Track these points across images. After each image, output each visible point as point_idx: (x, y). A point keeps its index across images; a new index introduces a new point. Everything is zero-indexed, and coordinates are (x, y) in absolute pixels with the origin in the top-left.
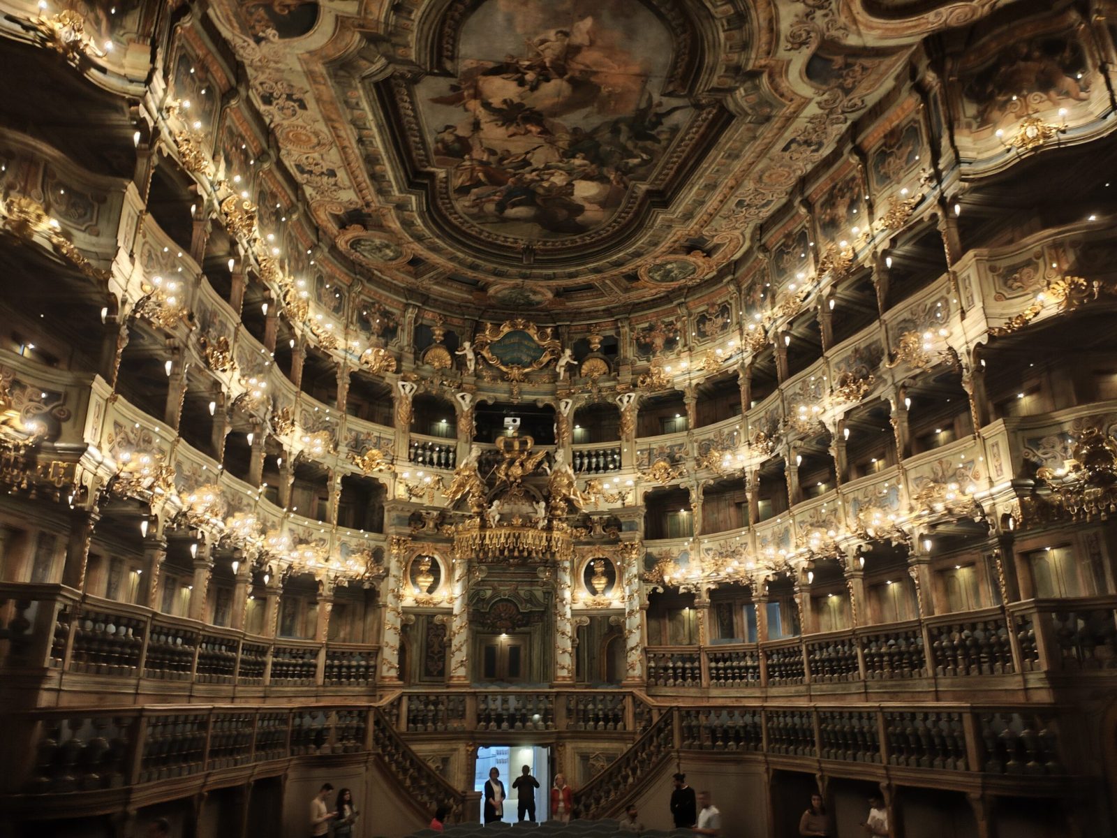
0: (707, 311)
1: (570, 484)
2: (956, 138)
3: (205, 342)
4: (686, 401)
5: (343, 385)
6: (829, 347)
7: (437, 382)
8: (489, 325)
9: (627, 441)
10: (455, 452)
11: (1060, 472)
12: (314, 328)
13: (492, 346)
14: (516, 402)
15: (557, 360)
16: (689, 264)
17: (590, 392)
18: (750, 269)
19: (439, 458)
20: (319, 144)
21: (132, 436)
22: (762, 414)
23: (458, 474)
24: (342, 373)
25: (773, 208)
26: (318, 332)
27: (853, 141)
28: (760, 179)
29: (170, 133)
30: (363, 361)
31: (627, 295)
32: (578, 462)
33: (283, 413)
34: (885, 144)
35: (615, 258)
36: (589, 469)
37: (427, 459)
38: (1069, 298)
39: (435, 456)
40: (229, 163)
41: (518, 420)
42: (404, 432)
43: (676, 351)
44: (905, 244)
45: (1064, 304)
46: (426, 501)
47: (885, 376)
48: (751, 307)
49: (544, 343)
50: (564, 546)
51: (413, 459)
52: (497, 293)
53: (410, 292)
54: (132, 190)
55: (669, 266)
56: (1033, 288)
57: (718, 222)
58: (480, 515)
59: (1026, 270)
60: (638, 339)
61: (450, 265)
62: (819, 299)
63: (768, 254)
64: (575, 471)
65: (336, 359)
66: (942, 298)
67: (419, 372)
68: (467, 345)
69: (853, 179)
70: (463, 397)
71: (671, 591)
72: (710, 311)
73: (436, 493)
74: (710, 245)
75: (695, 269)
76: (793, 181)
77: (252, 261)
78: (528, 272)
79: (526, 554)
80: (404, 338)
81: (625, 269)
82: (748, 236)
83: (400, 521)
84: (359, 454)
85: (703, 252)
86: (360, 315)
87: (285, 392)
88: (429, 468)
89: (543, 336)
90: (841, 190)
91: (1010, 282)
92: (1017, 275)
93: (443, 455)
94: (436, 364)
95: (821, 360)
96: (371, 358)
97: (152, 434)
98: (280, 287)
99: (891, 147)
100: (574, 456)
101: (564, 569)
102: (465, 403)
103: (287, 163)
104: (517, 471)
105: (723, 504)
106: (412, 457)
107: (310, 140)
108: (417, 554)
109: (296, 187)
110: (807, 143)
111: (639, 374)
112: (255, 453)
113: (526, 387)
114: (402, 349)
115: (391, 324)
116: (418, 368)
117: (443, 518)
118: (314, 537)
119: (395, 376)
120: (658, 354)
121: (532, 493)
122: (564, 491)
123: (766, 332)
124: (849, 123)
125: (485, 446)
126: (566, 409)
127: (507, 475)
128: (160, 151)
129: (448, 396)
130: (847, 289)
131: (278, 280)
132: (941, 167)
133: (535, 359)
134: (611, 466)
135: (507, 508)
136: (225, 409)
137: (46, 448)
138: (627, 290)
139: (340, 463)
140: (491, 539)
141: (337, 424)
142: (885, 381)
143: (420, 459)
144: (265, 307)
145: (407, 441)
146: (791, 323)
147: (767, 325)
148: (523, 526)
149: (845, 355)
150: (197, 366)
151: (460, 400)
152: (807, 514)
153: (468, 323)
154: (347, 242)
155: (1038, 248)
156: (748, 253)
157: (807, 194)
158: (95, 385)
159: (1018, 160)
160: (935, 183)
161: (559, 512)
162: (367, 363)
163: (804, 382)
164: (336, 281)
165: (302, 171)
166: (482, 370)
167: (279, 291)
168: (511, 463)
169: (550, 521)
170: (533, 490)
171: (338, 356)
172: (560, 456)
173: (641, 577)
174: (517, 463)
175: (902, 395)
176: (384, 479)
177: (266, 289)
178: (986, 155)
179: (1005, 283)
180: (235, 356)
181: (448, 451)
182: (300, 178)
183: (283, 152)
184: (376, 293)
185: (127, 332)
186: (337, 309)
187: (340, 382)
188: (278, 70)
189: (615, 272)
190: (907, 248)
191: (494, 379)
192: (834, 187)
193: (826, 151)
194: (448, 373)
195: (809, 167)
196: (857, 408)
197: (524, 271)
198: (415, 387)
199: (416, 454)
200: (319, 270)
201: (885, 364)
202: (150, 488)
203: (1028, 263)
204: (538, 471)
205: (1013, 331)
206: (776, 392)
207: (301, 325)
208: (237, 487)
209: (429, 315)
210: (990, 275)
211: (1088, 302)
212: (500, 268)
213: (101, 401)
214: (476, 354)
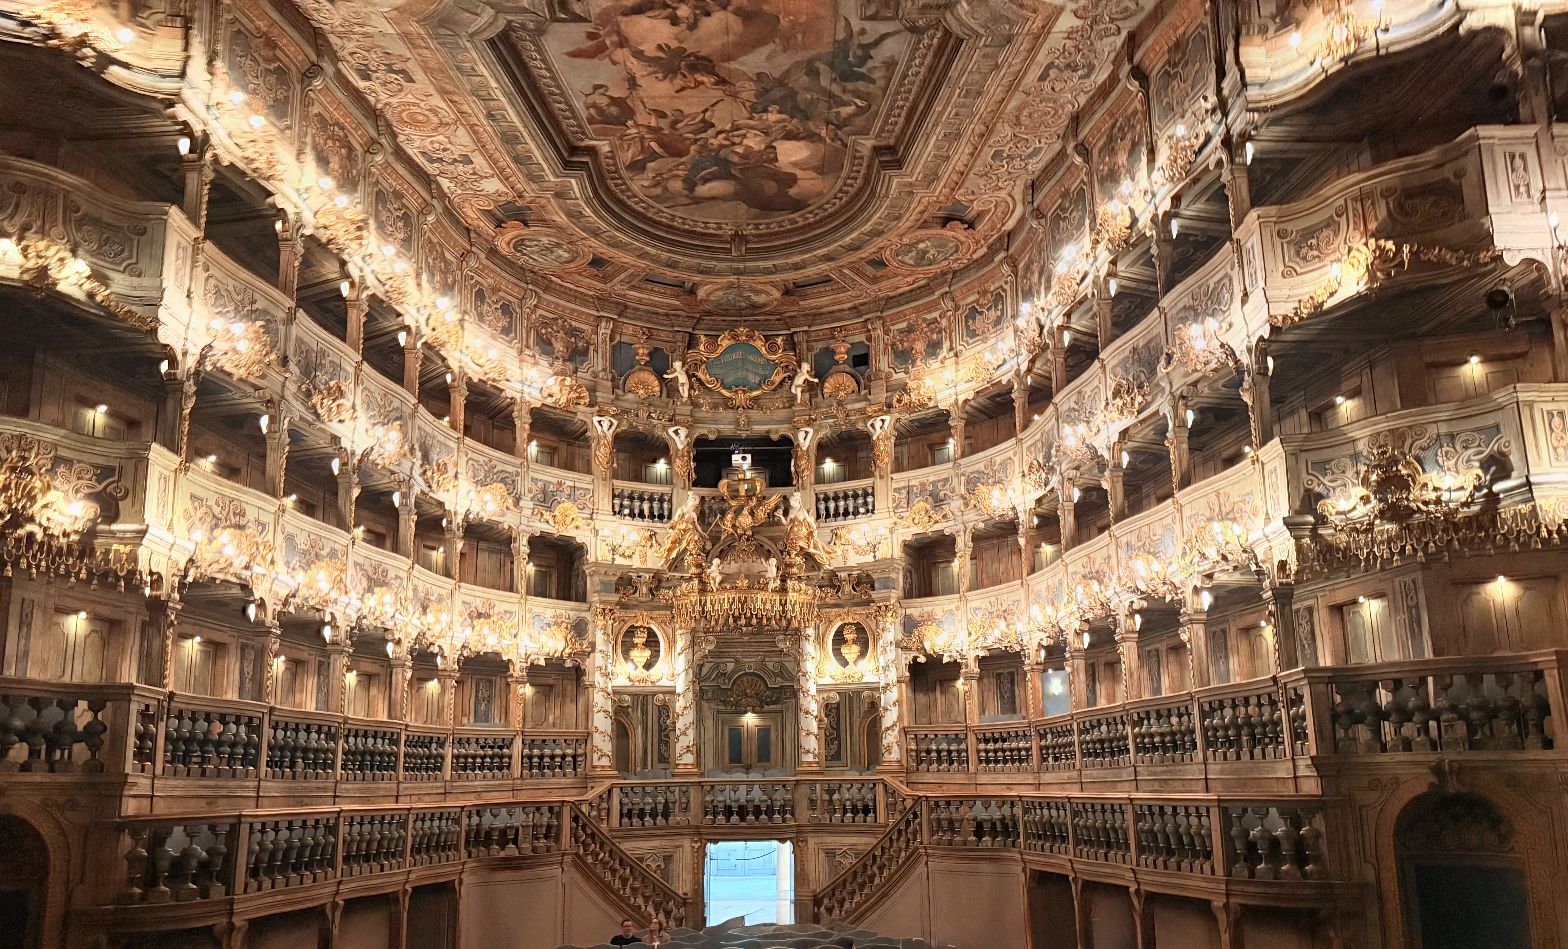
0: (977, 301)
1: (811, 534)
2: (1242, 50)
3: (308, 390)
4: (951, 423)
5: (523, 424)
6: (1105, 346)
7: (643, 414)
8: (703, 338)
9: (881, 477)
10: (670, 501)
11: (1343, 505)
12: (476, 357)
13: (709, 364)
14: (744, 435)
15: (791, 378)
16: (948, 240)
17: (835, 417)
18: (1025, 243)
19: (651, 508)
20: (441, 124)
21: (217, 510)
22: (1038, 436)
23: (672, 528)
24: (520, 410)
25: (1045, 157)
26: (480, 362)
27: (1131, 60)
28: (1018, 122)
29: (230, 135)
30: (546, 394)
31: (876, 287)
32: (822, 506)
33: (438, 465)
34: (1168, 62)
35: (848, 239)
36: (837, 514)
37: (637, 511)
38: (1371, 271)
39: (646, 506)
40: (322, 160)
41: (749, 457)
42: (604, 479)
43: (940, 357)
44: (1194, 202)
45: (1366, 278)
46: (636, 563)
47: (1163, 384)
48: (1028, 294)
49: (774, 357)
50: (805, 610)
51: (617, 512)
52: (708, 295)
53: (602, 301)
54: (175, 215)
55: (921, 246)
56: (1333, 257)
57: (972, 183)
58: (699, 576)
59: (1325, 232)
60: (893, 345)
61: (642, 263)
62: (1095, 283)
63: (1043, 221)
64: (818, 517)
65: (508, 393)
66: (1226, 275)
67: (620, 403)
68: (677, 365)
69: (1135, 113)
70: (676, 432)
71: (934, 661)
72: (982, 301)
73: (649, 552)
74: (970, 215)
75: (957, 247)
76: (1064, 120)
77: (371, 281)
78: (741, 266)
79: (754, 621)
80: (598, 361)
81: (865, 253)
82: (1018, 197)
83: (605, 587)
84: (549, 509)
85: (963, 222)
86: (538, 333)
87: (442, 439)
88: (638, 522)
89: (772, 349)
90: (1121, 129)
91: (1304, 251)
92: (1314, 241)
93: (656, 505)
94: (641, 392)
95: (1096, 364)
96: (555, 389)
97: (244, 505)
98: (418, 310)
99: (1176, 65)
100: (818, 500)
101: (807, 638)
102: (680, 439)
103: (410, 152)
104: (746, 520)
105: (1004, 552)
106: (617, 509)
107: (429, 120)
108: (629, 624)
109: (427, 180)
110: (1072, 67)
111: (895, 391)
112: (403, 516)
113: (755, 414)
114: (595, 375)
115: (580, 344)
116: (617, 398)
117: (658, 580)
118: (496, 610)
119: (589, 409)
120: (918, 363)
121: (766, 547)
122: (801, 544)
123: (1042, 327)
124: (1124, 34)
125: (705, 491)
126: (806, 440)
127: (734, 526)
128: (216, 159)
129: (658, 432)
130: (1132, 264)
131: (412, 302)
132: (1226, 92)
133: (764, 379)
134: (862, 510)
135: (733, 567)
136: (350, 467)
137: (102, 532)
138: (875, 280)
139: (524, 521)
140: (713, 605)
141: (518, 474)
142: (1163, 389)
143: (627, 511)
144: (402, 338)
145: (608, 491)
146: (1068, 315)
147: (1043, 319)
148: (750, 588)
149: (1122, 356)
150: (301, 418)
151: (673, 435)
152: (1079, 563)
153: (679, 336)
154: (508, 243)
155: (1341, 202)
156: (1022, 220)
157: (1081, 137)
158: (152, 455)
159: (1323, 76)
160: (1219, 115)
161: (795, 570)
162: (550, 395)
163: (1079, 393)
164: (502, 294)
165: (431, 161)
166: (698, 397)
167: (417, 316)
168: (738, 512)
169: (783, 581)
170: (768, 545)
171: (511, 390)
172: (796, 500)
173: (898, 645)
174: (745, 512)
175: (1181, 410)
176: (581, 536)
177: (399, 315)
178: (1282, 73)
179: (1298, 254)
180: (358, 403)
181: (661, 500)
182: (431, 169)
183: (401, 138)
184: (558, 305)
185: (194, 389)
186: (506, 331)
187: (518, 422)
188: (366, 35)
189: (854, 257)
190: (1199, 206)
191: (715, 407)
192: (1113, 126)
193: (1101, 76)
194: (657, 402)
195: (1083, 100)
196: (1135, 425)
197: (735, 265)
198: (615, 422)
199: (621, 506)
200: (477, 282)
201: (1161, 370)
202: (247, 567)
203: (1329, 223)
204: (772, 521)
205: (1301, 319)
206: (1051, 408)
207: (457, 354)
208: (378, 558)
209: (629, 330)
210: (1278, 241)
211: (1397, 274)
212: (704, 263)
213: (167, 473)
214: (690, 376)
